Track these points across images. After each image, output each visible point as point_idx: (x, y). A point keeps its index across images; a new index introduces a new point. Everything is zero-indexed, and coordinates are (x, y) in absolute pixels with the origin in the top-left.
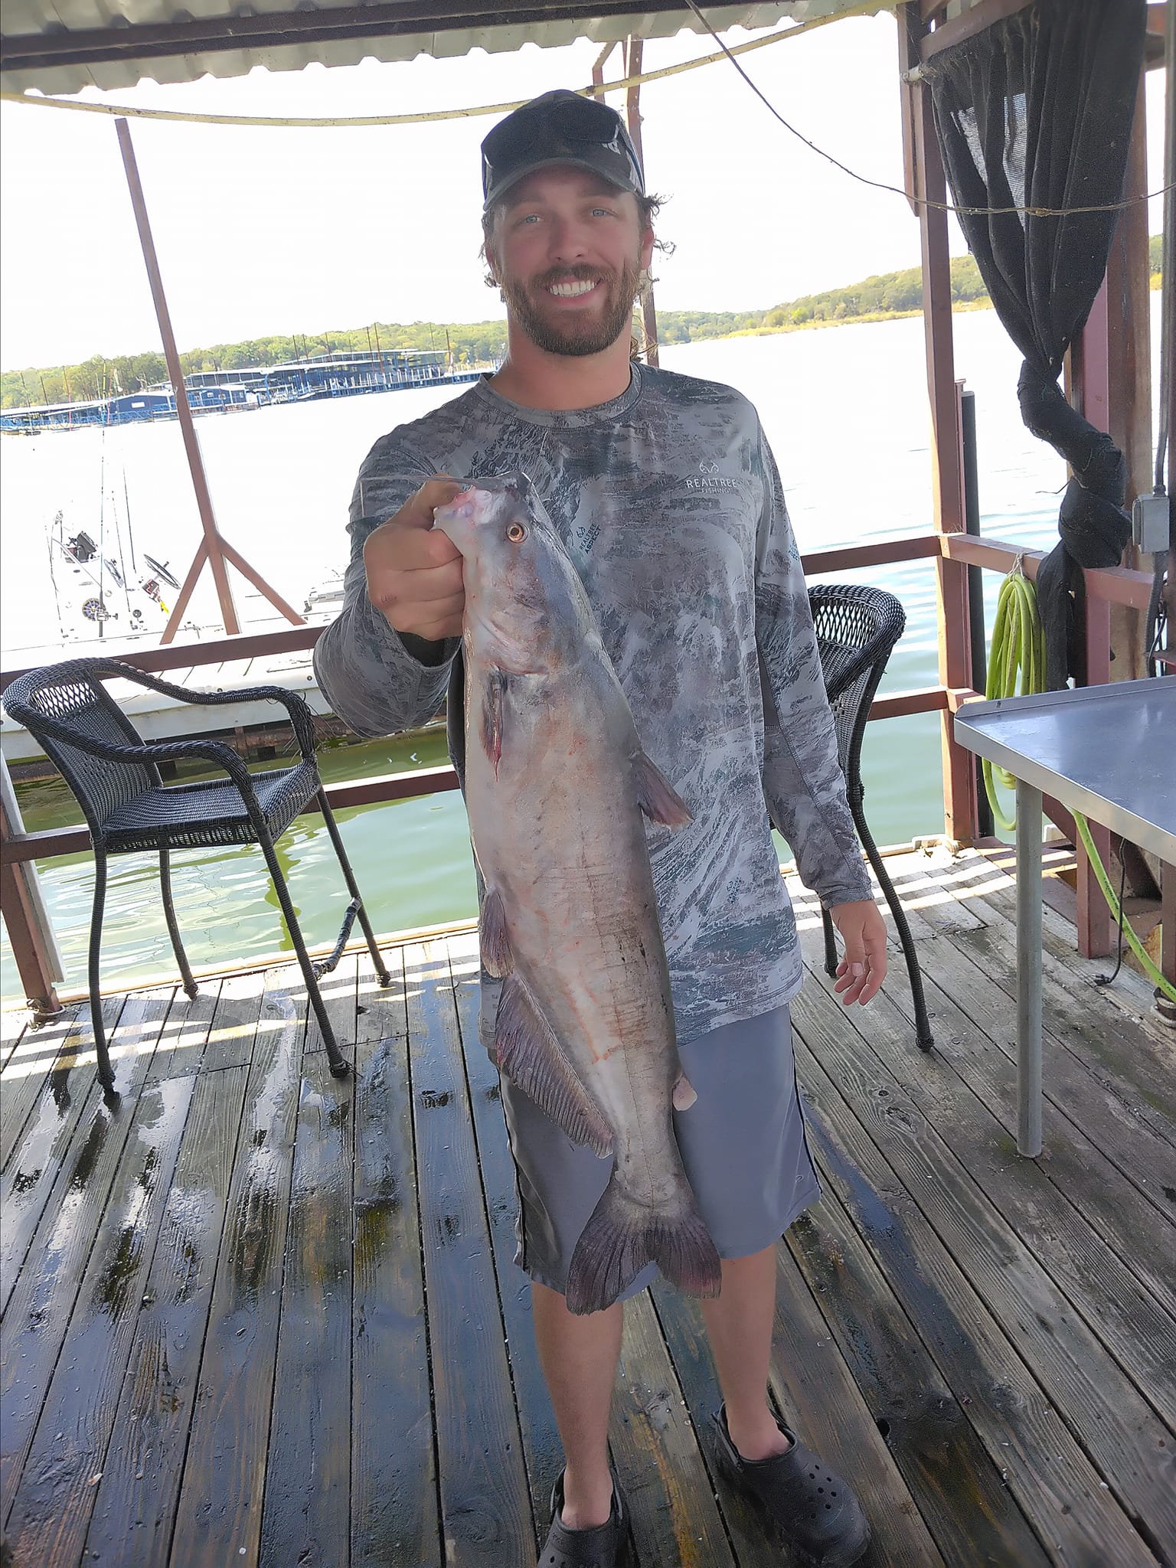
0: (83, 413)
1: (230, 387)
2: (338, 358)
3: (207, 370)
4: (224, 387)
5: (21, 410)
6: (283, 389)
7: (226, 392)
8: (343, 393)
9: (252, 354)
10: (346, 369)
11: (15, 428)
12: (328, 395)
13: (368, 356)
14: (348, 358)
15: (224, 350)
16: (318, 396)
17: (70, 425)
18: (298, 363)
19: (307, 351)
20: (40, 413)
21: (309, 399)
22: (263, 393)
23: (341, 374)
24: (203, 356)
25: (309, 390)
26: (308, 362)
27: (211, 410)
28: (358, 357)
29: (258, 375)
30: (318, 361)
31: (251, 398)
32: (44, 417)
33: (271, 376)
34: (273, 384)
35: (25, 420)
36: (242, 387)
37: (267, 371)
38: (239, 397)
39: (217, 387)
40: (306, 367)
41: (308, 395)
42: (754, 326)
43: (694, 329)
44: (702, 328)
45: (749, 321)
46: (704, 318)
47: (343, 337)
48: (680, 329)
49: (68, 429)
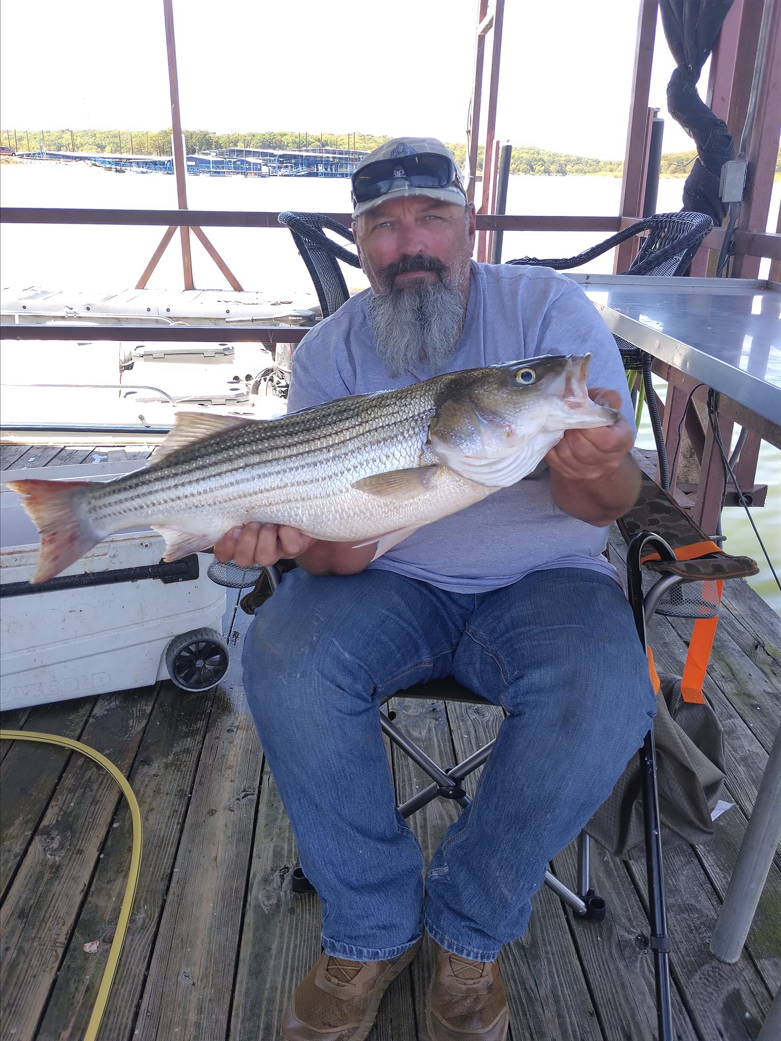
0: (155, 163)
1: (252, 160)
2: (328, 152)
3: (240, 146)
4: (248, 159)
5: (118, 155)
6: (287, 167)
7: (249, 163)
8: (326, 175)
9: (271, 142)
10: (331, 159)
11: (109, 166)
12: (316, 175)
13: (347, 153)
14: (334, 153)
15: (254, 136)
16: (309, 175)
17: (145, 170)
18: (300, 151)
19: (308, 144)
20: (127, 159)
21: (303, 176)
22: (274, 168)
23: (327, 163)
24: (239, 138)
25: (304, 170)
26: (307, 151)
27: (238, 173)
28: (341, 153)
29: (272, 155)
30: (313, 151)
31: (265, 169)
32: (129, 162)
33: (281, 156)
34: (282, 162)
35: (118, 162)
36: (261, 161)
37: (278, 152)
38: (257, 169)
39: (243, 158)
40: (304, 154)
41: (303, 173)
42: (611, 171)
43: (570, 167)
44: (576, 167)
45: (609, 167)
46: (578, 161)
47: (333, 138)
48: (561, 166)
49: (142, 172)
